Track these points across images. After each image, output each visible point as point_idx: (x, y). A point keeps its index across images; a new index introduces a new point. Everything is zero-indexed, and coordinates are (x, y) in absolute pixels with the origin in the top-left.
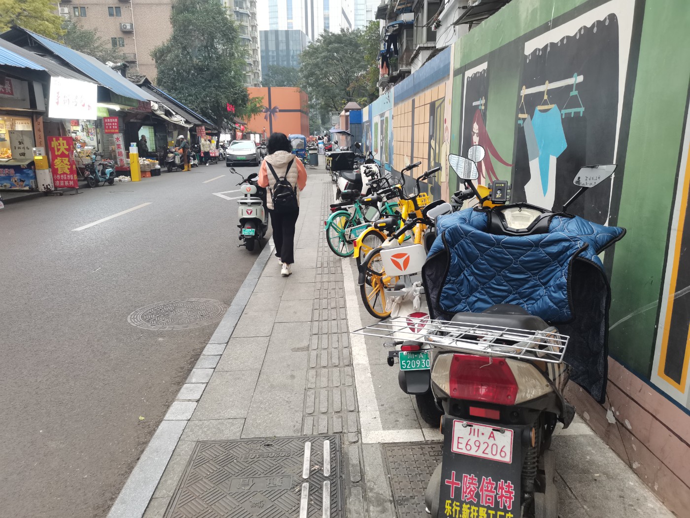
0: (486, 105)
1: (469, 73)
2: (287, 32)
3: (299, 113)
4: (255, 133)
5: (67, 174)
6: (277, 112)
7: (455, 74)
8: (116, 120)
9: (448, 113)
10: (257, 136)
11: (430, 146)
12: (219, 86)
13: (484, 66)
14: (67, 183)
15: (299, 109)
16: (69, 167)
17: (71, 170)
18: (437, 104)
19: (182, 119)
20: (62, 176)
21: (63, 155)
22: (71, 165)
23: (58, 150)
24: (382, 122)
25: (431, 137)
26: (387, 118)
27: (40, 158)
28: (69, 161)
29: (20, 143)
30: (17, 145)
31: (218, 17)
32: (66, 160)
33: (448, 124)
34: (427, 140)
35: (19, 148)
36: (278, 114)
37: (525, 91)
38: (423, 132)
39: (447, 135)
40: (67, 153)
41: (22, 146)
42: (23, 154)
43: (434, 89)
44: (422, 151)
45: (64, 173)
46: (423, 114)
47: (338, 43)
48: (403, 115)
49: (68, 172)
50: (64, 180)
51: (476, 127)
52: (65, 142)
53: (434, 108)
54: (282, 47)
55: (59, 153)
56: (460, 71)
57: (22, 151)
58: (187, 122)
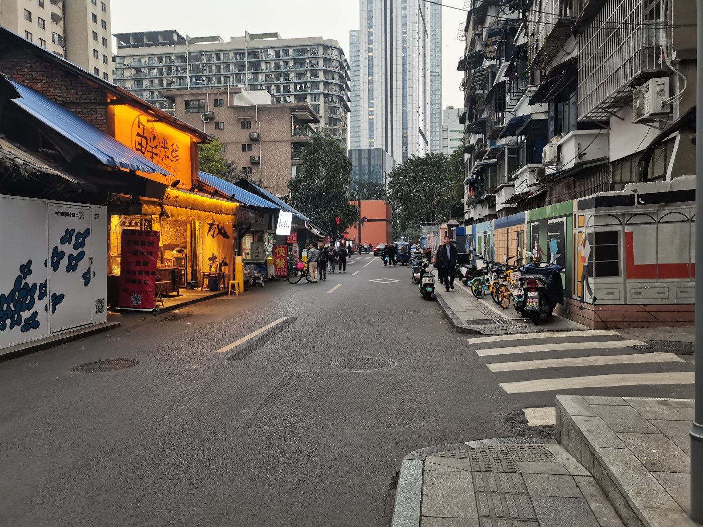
0: (539, 236)
1: (533, 224)
2: (369, 150)
3: (385, 223)
4: (349, 241)
5: (282, 268)
6: (365, 221)
7: (528, 222)
8: (296, 235)
9: (525, 237)
10: (351, 242)
11: (517, 250)
12: (338, 206)
13: (537, 223)
14: (282, 274)
15: (385, 218)
16: (284, 264)
17: (285, 265)
18: (520, 232)
19: (318, 231)
20: (279, 269)
21: (281, 257)
22: (285, 263)
23: (279, 253)
24: (485, 237)
25: (517, 246)
26: (489, 235)
27: (271, 258)
28: (285, 260)
29: (256, 250)
30: (254, 251)
31: (339, 156)
32: (283, 260)
33: (525, 241)
34: (516, 247)
35: (255, 253)
36: (366, 223)
37: (549, 234)
38: (513, 244)
39: (525, 246)
40: (284, 255)
41: (257, 251)
42: (257, 256)
43: (519, 226)
44: (513, 252)
45: (281, 268)
46: (513, 237)
47: (424, 165)
48: (501, 235)
49: (283, 266)
50: (280, 272)
51: (536, 243)
52: (284, 249)
53: (519, 234)
54: (365, 162)
55: (279, 255)
56: (529, 222)
57: (257, 254)
58: (321, 233)
